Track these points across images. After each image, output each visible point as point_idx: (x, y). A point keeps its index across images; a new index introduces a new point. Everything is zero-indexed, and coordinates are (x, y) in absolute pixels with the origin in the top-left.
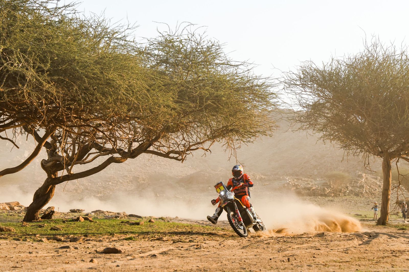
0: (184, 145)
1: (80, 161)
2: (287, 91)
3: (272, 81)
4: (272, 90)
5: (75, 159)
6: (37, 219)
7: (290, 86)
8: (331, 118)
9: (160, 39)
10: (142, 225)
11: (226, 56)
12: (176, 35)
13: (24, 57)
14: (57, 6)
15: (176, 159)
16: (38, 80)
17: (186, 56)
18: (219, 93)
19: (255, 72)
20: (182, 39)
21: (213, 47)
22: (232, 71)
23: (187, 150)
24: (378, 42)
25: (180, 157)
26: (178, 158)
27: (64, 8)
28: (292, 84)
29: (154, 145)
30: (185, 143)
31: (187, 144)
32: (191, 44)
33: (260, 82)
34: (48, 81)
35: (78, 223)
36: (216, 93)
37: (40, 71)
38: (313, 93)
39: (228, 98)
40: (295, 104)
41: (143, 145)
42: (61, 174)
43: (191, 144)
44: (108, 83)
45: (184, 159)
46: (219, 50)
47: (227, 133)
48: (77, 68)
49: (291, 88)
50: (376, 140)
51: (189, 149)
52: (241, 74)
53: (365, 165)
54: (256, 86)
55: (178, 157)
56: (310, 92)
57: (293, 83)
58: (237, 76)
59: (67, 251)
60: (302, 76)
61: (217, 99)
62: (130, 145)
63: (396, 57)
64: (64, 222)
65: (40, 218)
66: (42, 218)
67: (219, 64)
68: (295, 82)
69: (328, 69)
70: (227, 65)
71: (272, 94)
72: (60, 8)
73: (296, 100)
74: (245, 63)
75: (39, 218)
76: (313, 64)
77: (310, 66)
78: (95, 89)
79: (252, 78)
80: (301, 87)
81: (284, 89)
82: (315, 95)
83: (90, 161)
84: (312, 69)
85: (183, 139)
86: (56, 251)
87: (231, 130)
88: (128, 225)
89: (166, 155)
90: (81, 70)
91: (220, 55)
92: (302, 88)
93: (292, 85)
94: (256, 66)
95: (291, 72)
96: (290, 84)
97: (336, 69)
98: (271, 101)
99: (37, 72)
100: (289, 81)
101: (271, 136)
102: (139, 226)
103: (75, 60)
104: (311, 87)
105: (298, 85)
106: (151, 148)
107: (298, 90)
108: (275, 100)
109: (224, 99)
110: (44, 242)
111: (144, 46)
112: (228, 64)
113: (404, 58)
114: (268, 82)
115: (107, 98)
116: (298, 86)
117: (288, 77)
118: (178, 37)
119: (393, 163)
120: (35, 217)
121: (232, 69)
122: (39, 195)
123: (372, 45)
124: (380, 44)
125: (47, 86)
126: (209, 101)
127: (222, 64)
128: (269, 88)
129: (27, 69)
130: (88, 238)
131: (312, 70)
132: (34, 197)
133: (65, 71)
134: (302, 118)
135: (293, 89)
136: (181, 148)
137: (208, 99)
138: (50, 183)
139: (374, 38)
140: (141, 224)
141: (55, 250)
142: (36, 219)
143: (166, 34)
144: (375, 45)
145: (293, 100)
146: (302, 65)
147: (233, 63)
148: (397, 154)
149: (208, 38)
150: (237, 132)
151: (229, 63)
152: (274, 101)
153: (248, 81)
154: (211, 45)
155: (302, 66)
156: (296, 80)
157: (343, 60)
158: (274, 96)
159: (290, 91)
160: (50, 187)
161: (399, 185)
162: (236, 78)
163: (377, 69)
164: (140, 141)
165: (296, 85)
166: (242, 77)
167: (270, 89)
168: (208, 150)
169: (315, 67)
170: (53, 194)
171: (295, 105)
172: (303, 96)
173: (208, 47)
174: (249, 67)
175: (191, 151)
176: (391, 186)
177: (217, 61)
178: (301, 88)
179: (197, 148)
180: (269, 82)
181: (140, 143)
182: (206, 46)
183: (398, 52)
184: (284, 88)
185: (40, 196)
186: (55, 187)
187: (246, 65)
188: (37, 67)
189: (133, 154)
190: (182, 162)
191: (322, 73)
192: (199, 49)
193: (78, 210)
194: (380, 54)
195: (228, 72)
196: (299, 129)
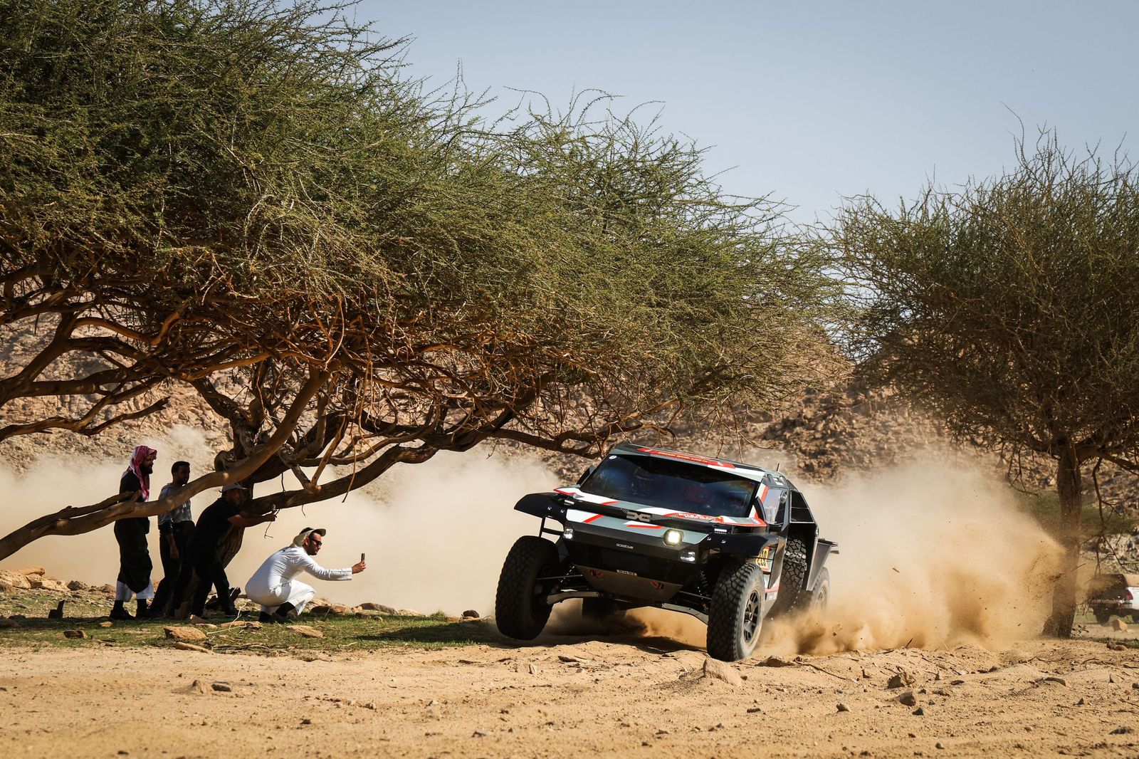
15: (581, 453)
20: (584, 134)
24: (1053, 149)
25: (593, 451)
26: (588, 452)
29: (519, 417)
55: (588, 447)
56: (868, 279)
63: (1101, 188)
69: (915, 217)
70: (712, 205)
76: (875, 204)
80: (843, 265)
83: (363, 456)
89: (554, 444)
92: (847, 267)
94: (791, 208)
106: (513, 426)
123: (1039, 156)
139: (1045, 137)
148: (1096, 448)
149: (666, 133)
151: (716, 200)
161: (1102, 532)
168: (667, 431)
169: (880, 212)
173: (663, 156)
179: (639, 426)
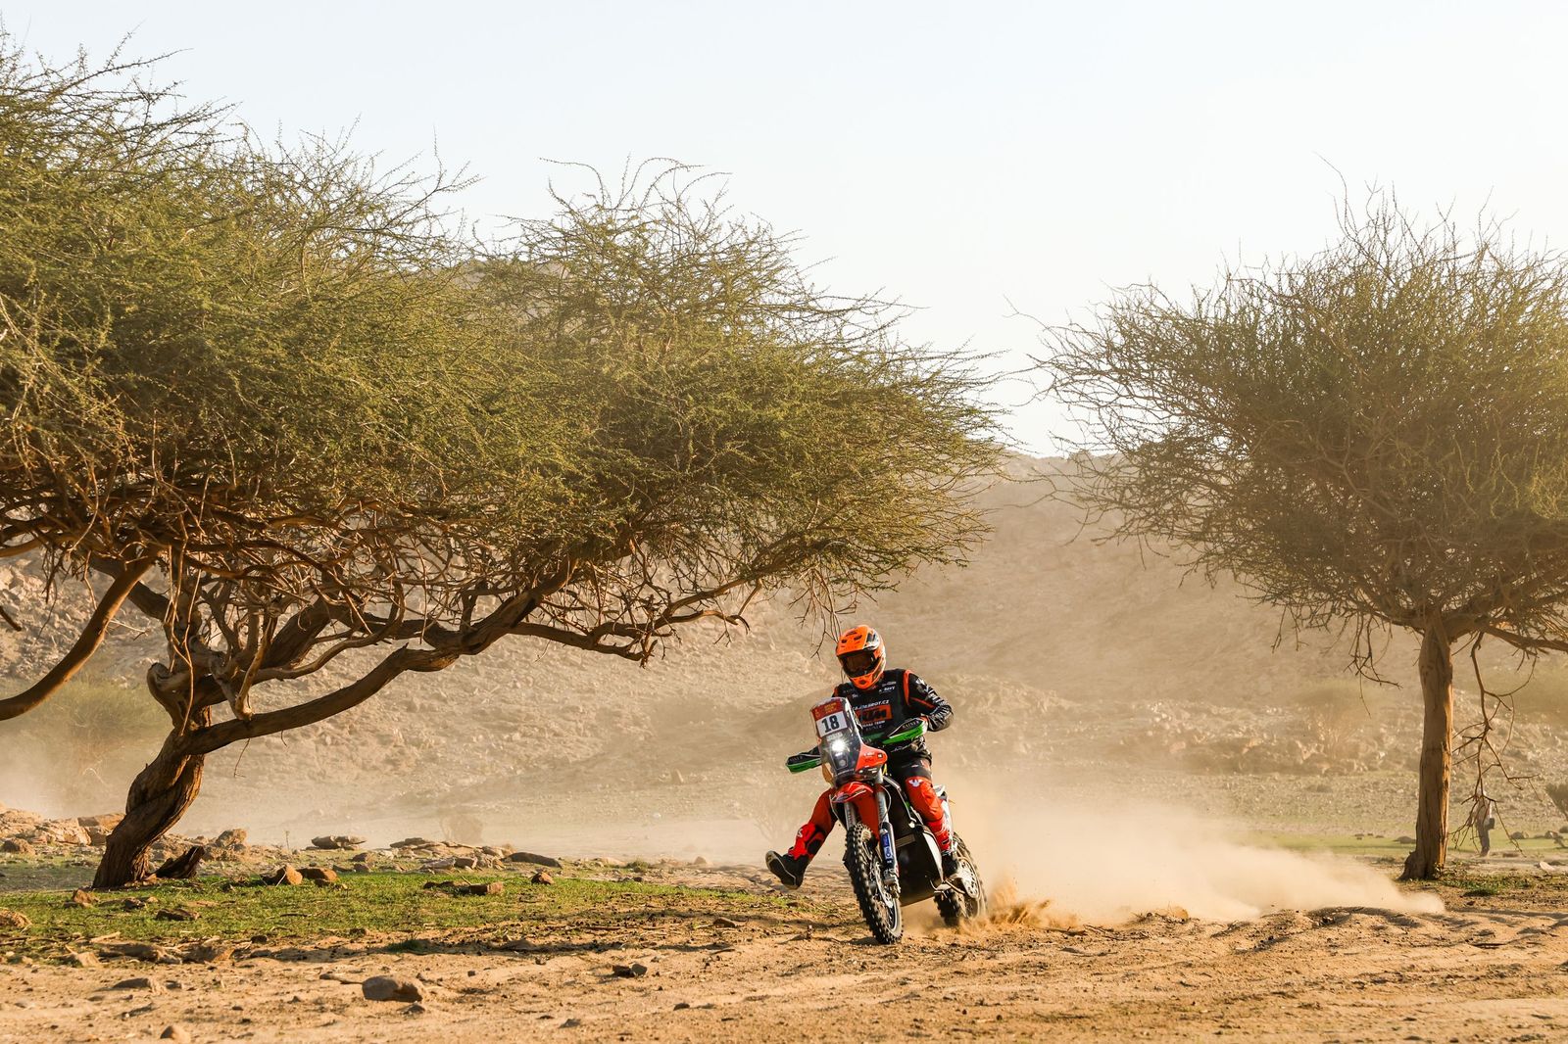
0: (648, 602)
1: (276, 669)
2: (1065, 396)
3: (967, 365)
4: (970, 397)
5: (255, 663)
6: (144, 879)
7: (1076, 377)
8: (1232, 491)
9: (567, 224)
10: (495, 894)
11: (801, 276)
12: (626, 205)
13: (12, 311)
14: (149, 120)
15: (624, 652)
16: (63, 388)
17: (654, 283)
18: (769, 412)
19: (904, 336)
20: (645, 219)
21: (755, 246)
22: (820, 333)
23: (660, 623)
24: (1391, 211)
25: (637, 649)
26: (631, 651)
27: (175, 127)
28: (1083, 371)
29: (545, 606)
30: (652, 597)
31: (657, 599)
32: (677, 238)
33: (924, 370)
34: (96, 388)
35: (278, 890)
36: (758, 412)
37: (70, 355)
38: (1159, 402)
39: (803, 433)
40: (1097, 441)
41: (514, 603)
42: (220, 714)
43: (675, 598)
44: (324, 391)
45: (649, 654)
46: (774, 258)
47: (802, 557)
48: (209, 343)
49: (1076, 385)
50: (1392, 568)
51: (668, 618)
52: (857, 343)
53: (1355, 661)
54: (909, 385)
55: (631, 645)
56: (1148, 398)
57: (1084, 365)
58: (845, 350)
59: (131, 997)
60: (1119, 340)
61: (760, 434)
62: (469, 606)
63: (1461, 263)
64: (225, 888)
65: (154, 876)
66: (160, 873)
67: (777, 306)
68: (1091, 362)
69: (1213, 313)
70: (804, 310)
71: (971, 411)
72: (160, 127)
73: (1103, 428)
74: (869, 304)
75: (148, 874)
76: (1159, 296)
77: (1146, 305)
78: (280, 415)
79: (895, 357)
80: (1115, 380)
81: (1053, 391)
82: (1166, 410)
83: (314, 666)
84: (1154, 314)
85: (645, 582)
86: (92, 1000)
87: (818, 547)
88: (446, 897)
89: (590, 641)
90: (221, 347)
91: (778, 276)
92: (1121, 383)
93: (1080, 374)
94: (909, 310)
95: (1075, 328)
96: (1072, 371)
97: (1243, 309)
98: (969, 437)
99: (59, 359)
100: (1072, 361)
101: (962, 564)
102: (482, 899)
103: (201, 312)
104: (1150, 382)
105: (1102, 373)
106: (534, 617)
107: (1106, 389)
108: (982, 434)
109: (784, 434)
110: (84, 964)
111: (510, 247)
112: (805, 306)
113: (1488, 265)
114: (953, 369)
115: (319, 445)
116: (1104, 378)
117: (1066, 344)
118: (634, 213)
119: (1459, 653)
120: (133, 869)
121: (822, 325)
122: (146, 790)
123: (1371, 224)
124: (1398, 219)
125: (94, 410)
126: (729, 444)
127: (784, 308)
128: (960, 390)
129: (25, 348)
130: (263, 948)
131: (1152, 317)
132: (129, 800)
133: (167, 353)
134: (1128, 494)
135: (1087, 390)
136: (641, 616)
137: (723, 436)
138: (184, 746)
139: (1377, 198)
140: (493, 891)
141: (92, 995)
142: (138, 878)
143: (592, 202)
144: (1381, 224)
145: (1091, 428)
146: (1120, 299)
147: (825, 304)
148: (1475, 619)
149: (733, 217)
150: (839, 551)
151: (812, 304)
152: (975, 438)
153: (883, 368)
154: (743, 240)
155: (1119, 305)
156: (1098, 358)
157: (1261, 280)
158: (977, 420)
159: (1075, 397)
160: (184, 764)
161: (1485, 733)
162: (839, 355)
163: (1391, 310)
164: (506, 590)
165: (1095, 372)
166: (862, 353)
167: (964, 395)
168: (737, 620)
169: (1164, 306)
170: (195, 787)
171: (1097, 447)
172: (1126, 413)
173: (732, 247)
174: (885, 317)
175: (677, 626)
176: (1451, 737)
177: (768, 298)
178: (1116, 385)
179: (698, 615)
180: (956, 368)
181: (506, 596)
182: (725, 245)
183: (1467, 247)
184: (1053, 387)
185: (149, 795)
186: (202, 761)
187: (872, 310)
188: (57, 343)
189: (473, 640)
190: (642, 664)
191: (1192, 328)
192: (701, 255)
193: (343, 840)
194: (1401, 254)
195: (808, 336)
196: (1118, 531)
